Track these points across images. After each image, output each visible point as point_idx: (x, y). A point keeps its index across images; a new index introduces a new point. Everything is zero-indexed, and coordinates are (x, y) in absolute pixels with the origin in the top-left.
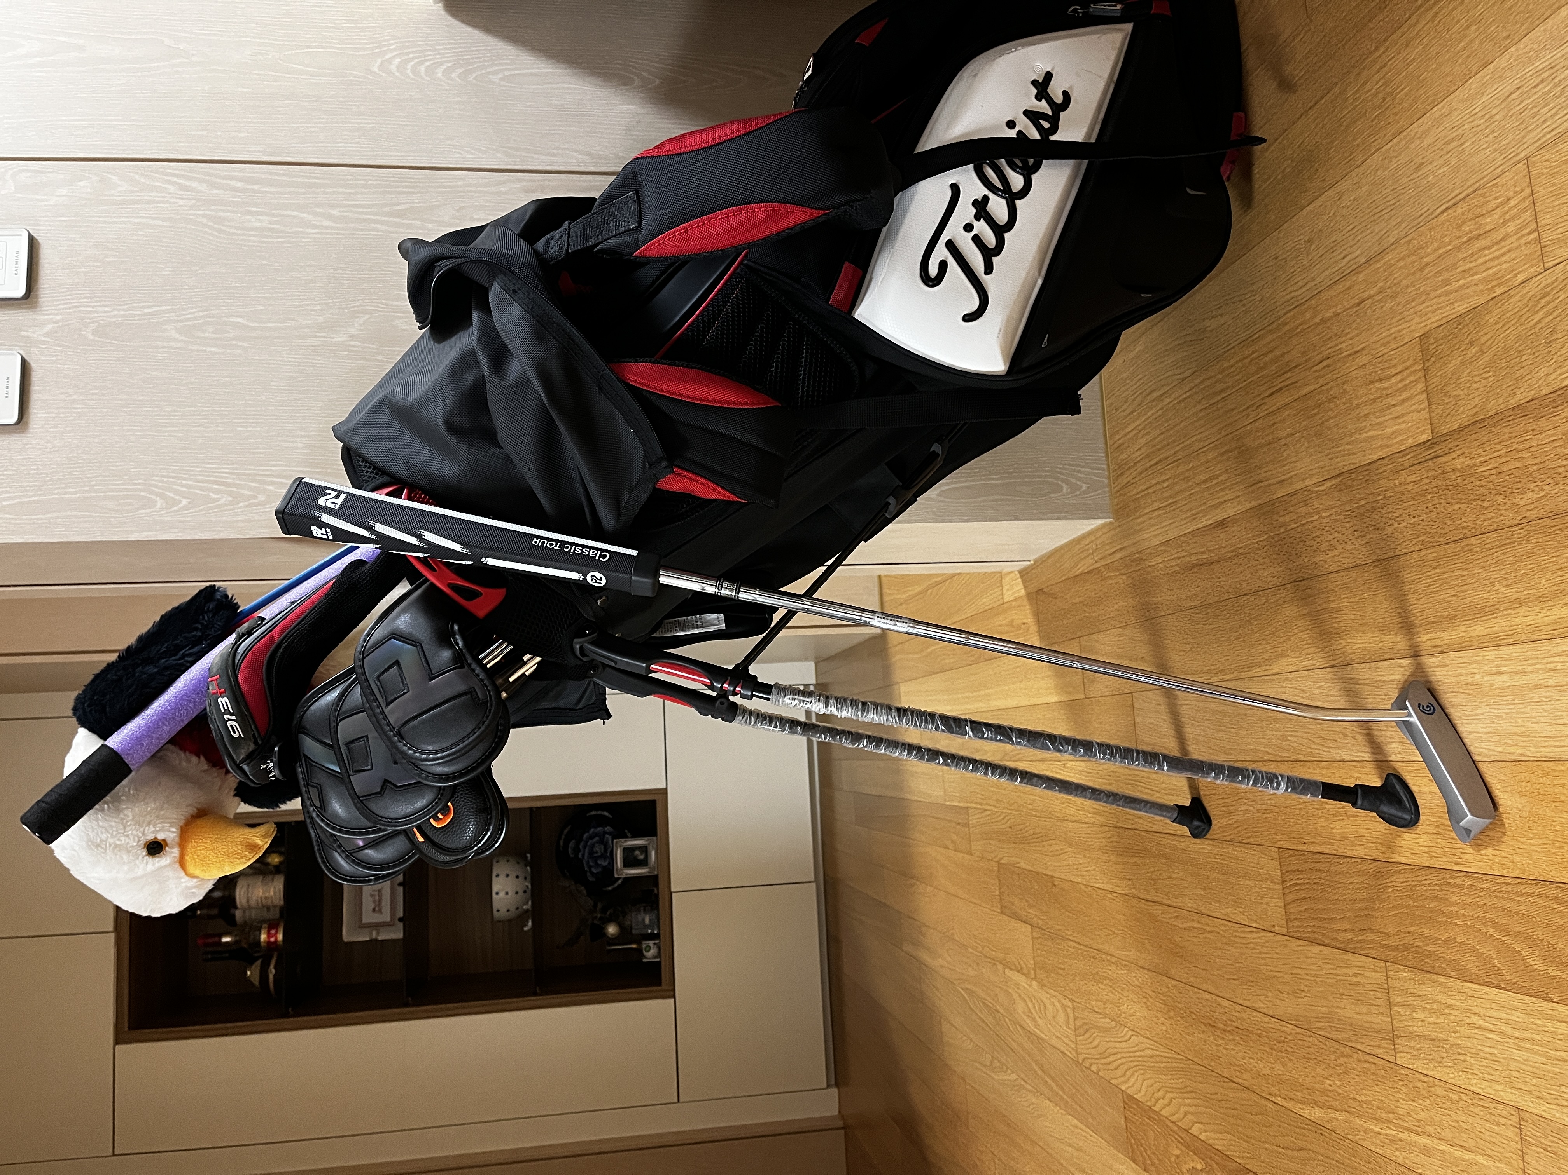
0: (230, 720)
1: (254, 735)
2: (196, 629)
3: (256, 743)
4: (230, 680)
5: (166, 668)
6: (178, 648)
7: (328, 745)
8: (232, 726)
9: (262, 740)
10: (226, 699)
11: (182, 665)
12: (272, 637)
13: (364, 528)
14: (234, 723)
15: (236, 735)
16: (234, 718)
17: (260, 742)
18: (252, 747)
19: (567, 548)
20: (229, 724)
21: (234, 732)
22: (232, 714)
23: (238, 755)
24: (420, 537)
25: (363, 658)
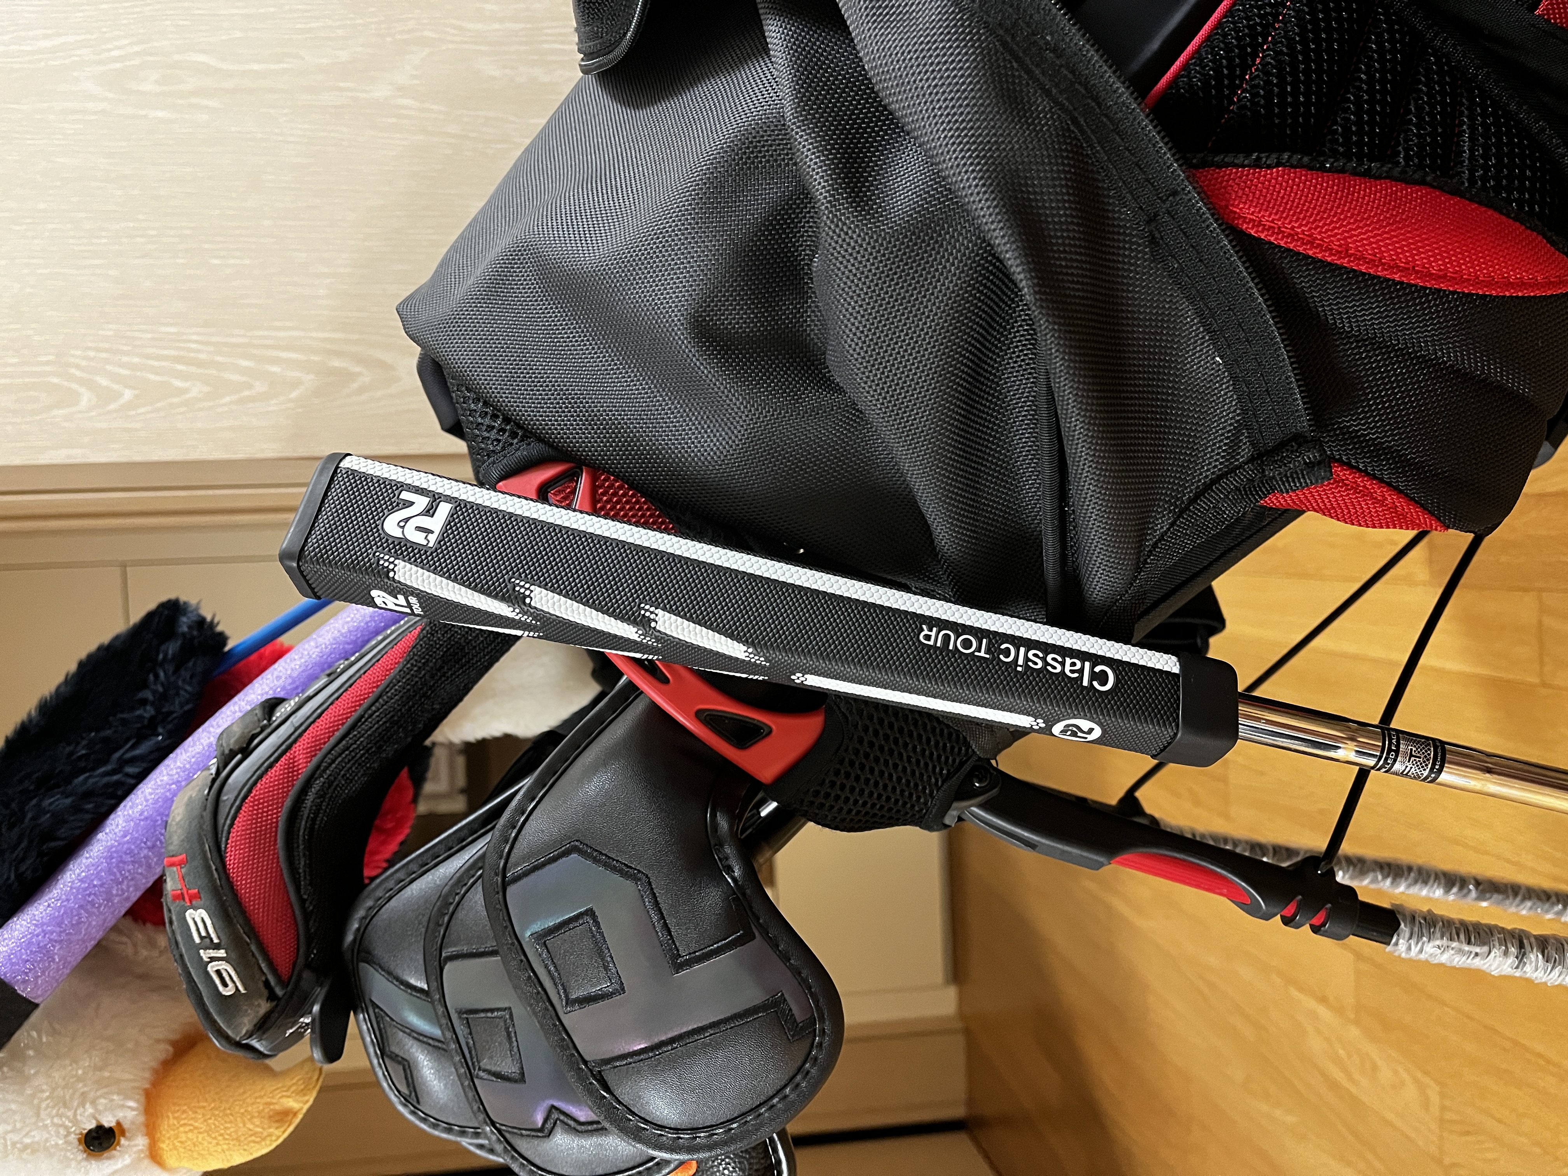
0: (212, 959)
1: (267, 983)
2: (144, 702)
3: (271, 996)
4: (209, 868)
6: (110, 746)
7: (421, 990)
8: (218, 972)
9: (283, 984)
10: (202, 913)
11: (119, 783)
12: (292, 768)
13: (503, 599)
14: (223, 966)
15: (228, 992)
16: (222, 953)
17: (279, 992)
18: (264, 1007)
19: (1007, 653)
20: (212, 968)
21: (225, 985)
22: (217, 947)
23: (236, 1029)
24: (644, 623)
25: (504, 887)
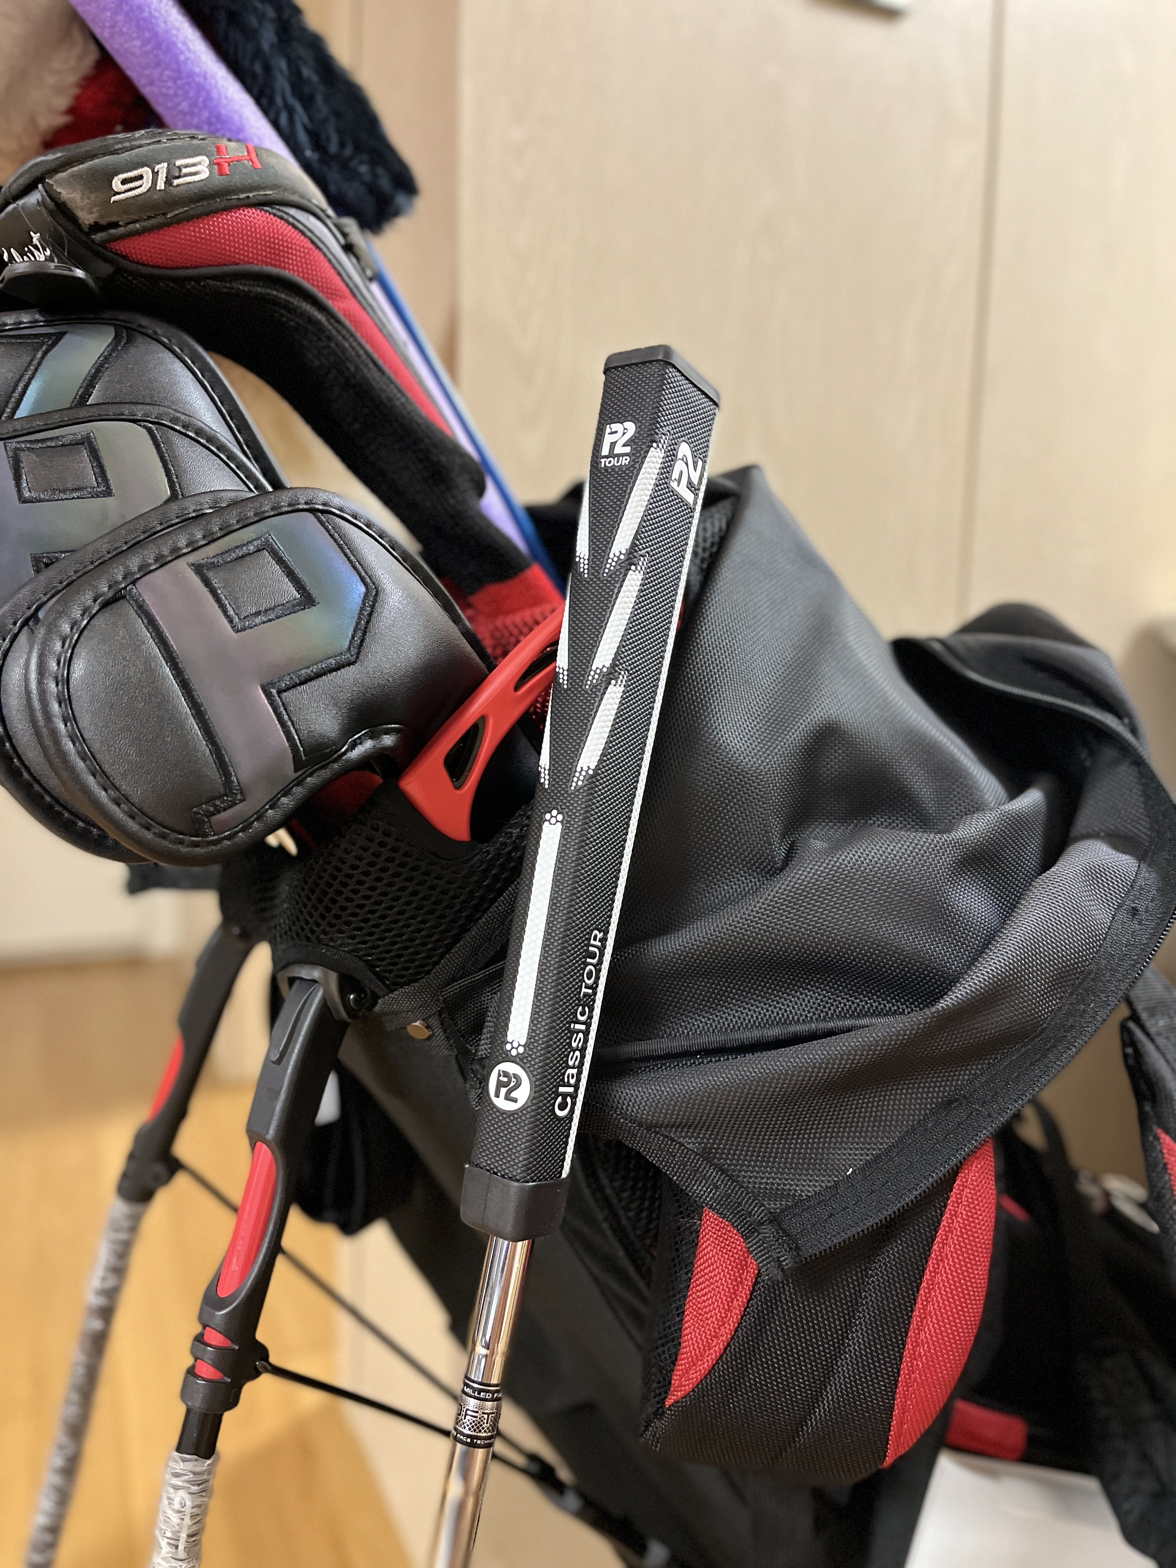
0: (155, 174)
1: (115, 225)
2: (342, 145)
3: (96, 227)
4: (251, 189)
5: (267, 68)
6: (307, 102)
7: (86, 394)
8: (140, 177)
9: (103, 244)
10: (205, 174)
11: (271, 101)
12: (343, 297)
14: (146, 184)
15: (116, 184)
17: (99, 237)
18: (87, 218)
19: (582, 1014)
20: (146, 171)
21: (124, 182)
22: (168, 182)
23: (67, 183)
25: (313, 511)
